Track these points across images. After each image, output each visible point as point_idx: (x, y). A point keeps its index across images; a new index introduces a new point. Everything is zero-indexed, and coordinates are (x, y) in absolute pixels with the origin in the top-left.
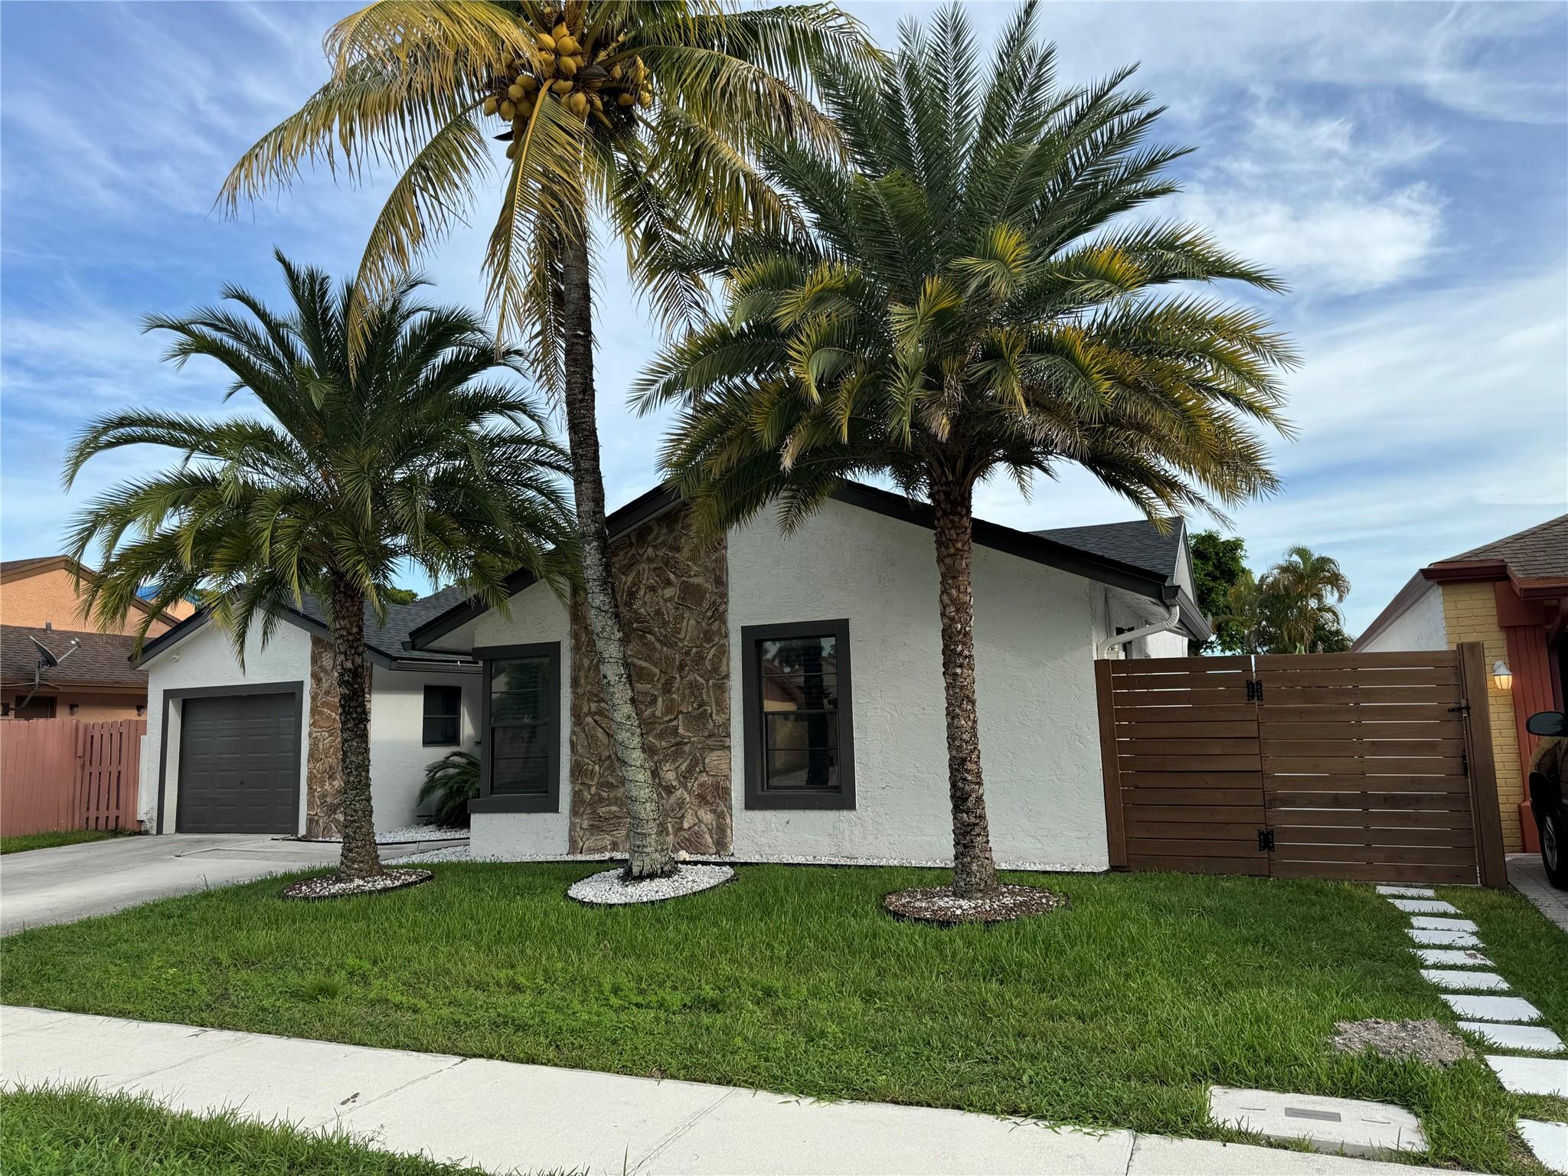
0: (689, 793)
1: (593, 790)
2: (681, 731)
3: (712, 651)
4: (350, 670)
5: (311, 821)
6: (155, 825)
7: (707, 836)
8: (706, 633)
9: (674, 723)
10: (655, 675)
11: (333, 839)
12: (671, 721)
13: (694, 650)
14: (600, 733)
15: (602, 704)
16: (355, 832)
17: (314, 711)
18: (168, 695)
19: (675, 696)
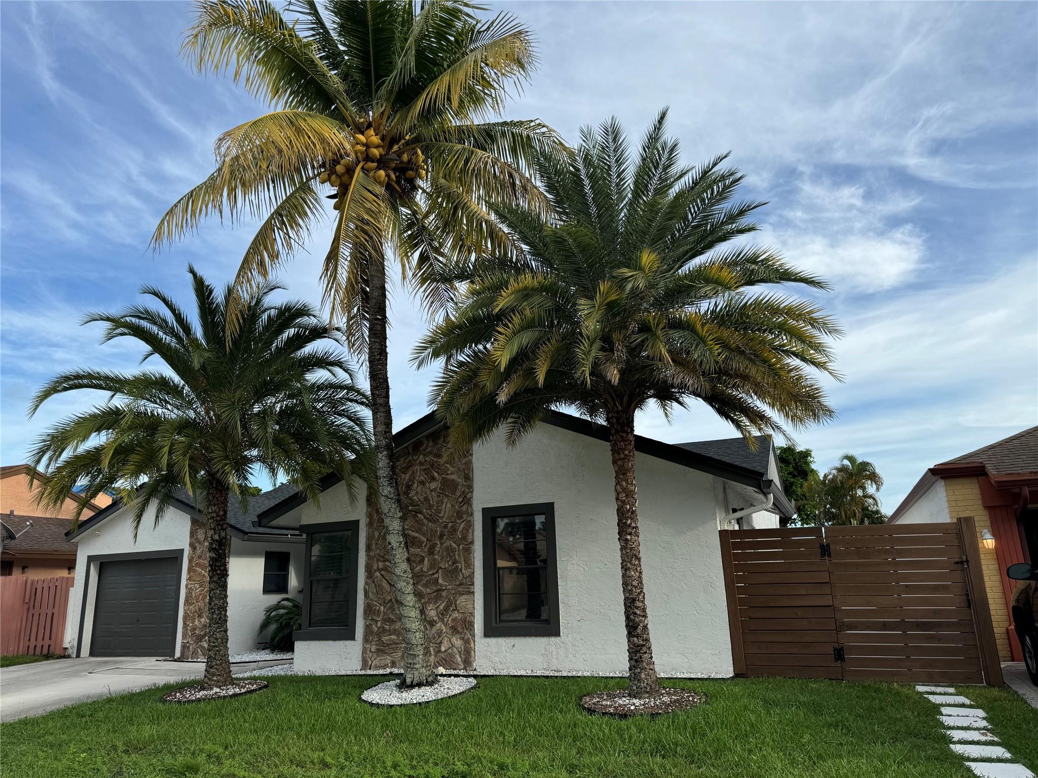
0: (445, 626)
1: (379, 624)
2: (440, 581)
3: (462, 525)
4: (217, 541)
5: (184, 647)
6: (75, 651)
7: (458, 656)
8: (458, 513)
9: (436, 576)
10: (423, 542)
11: (199, 660)
12: (433, 574)
13: (450, 524)
14: (384, 583)
15: (387, 563)
16: (215, 654)
17: (190, 570)
18: (91, 559)
19: (436, 557)
